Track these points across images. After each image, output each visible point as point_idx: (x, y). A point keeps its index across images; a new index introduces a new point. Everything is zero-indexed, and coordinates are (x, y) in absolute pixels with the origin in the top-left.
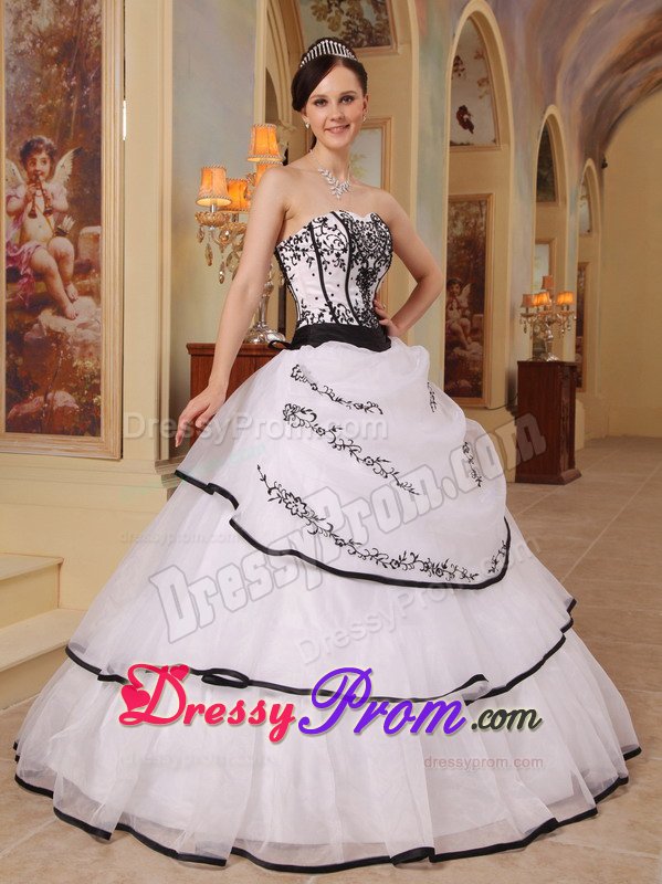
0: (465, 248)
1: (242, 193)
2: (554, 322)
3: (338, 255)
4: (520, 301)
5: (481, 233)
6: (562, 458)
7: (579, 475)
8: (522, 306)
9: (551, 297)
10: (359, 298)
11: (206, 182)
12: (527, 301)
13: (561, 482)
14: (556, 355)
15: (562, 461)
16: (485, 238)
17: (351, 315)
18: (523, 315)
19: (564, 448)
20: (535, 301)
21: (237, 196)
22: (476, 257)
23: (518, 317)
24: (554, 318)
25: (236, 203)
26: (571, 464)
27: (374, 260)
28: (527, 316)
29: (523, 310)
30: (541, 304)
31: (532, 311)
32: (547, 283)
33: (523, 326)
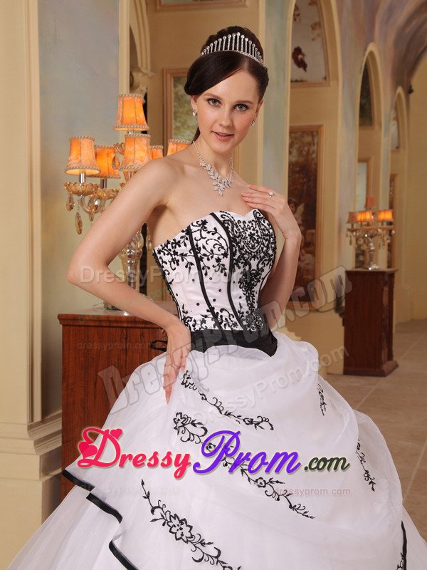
0: (298, 172)
1: (110, 162)
2: (376, 235)
3: (218, 260)
4: (346, 217)
5: (313, 159)
6: (383, 352)
7: (397, 366)
8: (348, 222)
9: (373, 214)
10: (243, 301)
11: (74, 153)
12: (352, 218)
13: (383, 374)
14: (377, 264)
15: (383, 355)
16: (316, 164)
17: (235, 320)
18: (349, 230)
19: (384, 344)
20: (360, 217)
21: (105, 163)
22: (309, 180)
23: (344, 231)
24: (375, 232)
25: (105, 171)
26: (390, 357)
27: (257, 261)
28: (352, 230)
29: (349, 226)
30: (364, 221)
31: (355, 226)
32: (370, 204)
33: (349, 239)
